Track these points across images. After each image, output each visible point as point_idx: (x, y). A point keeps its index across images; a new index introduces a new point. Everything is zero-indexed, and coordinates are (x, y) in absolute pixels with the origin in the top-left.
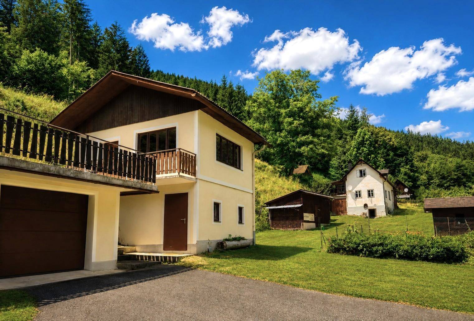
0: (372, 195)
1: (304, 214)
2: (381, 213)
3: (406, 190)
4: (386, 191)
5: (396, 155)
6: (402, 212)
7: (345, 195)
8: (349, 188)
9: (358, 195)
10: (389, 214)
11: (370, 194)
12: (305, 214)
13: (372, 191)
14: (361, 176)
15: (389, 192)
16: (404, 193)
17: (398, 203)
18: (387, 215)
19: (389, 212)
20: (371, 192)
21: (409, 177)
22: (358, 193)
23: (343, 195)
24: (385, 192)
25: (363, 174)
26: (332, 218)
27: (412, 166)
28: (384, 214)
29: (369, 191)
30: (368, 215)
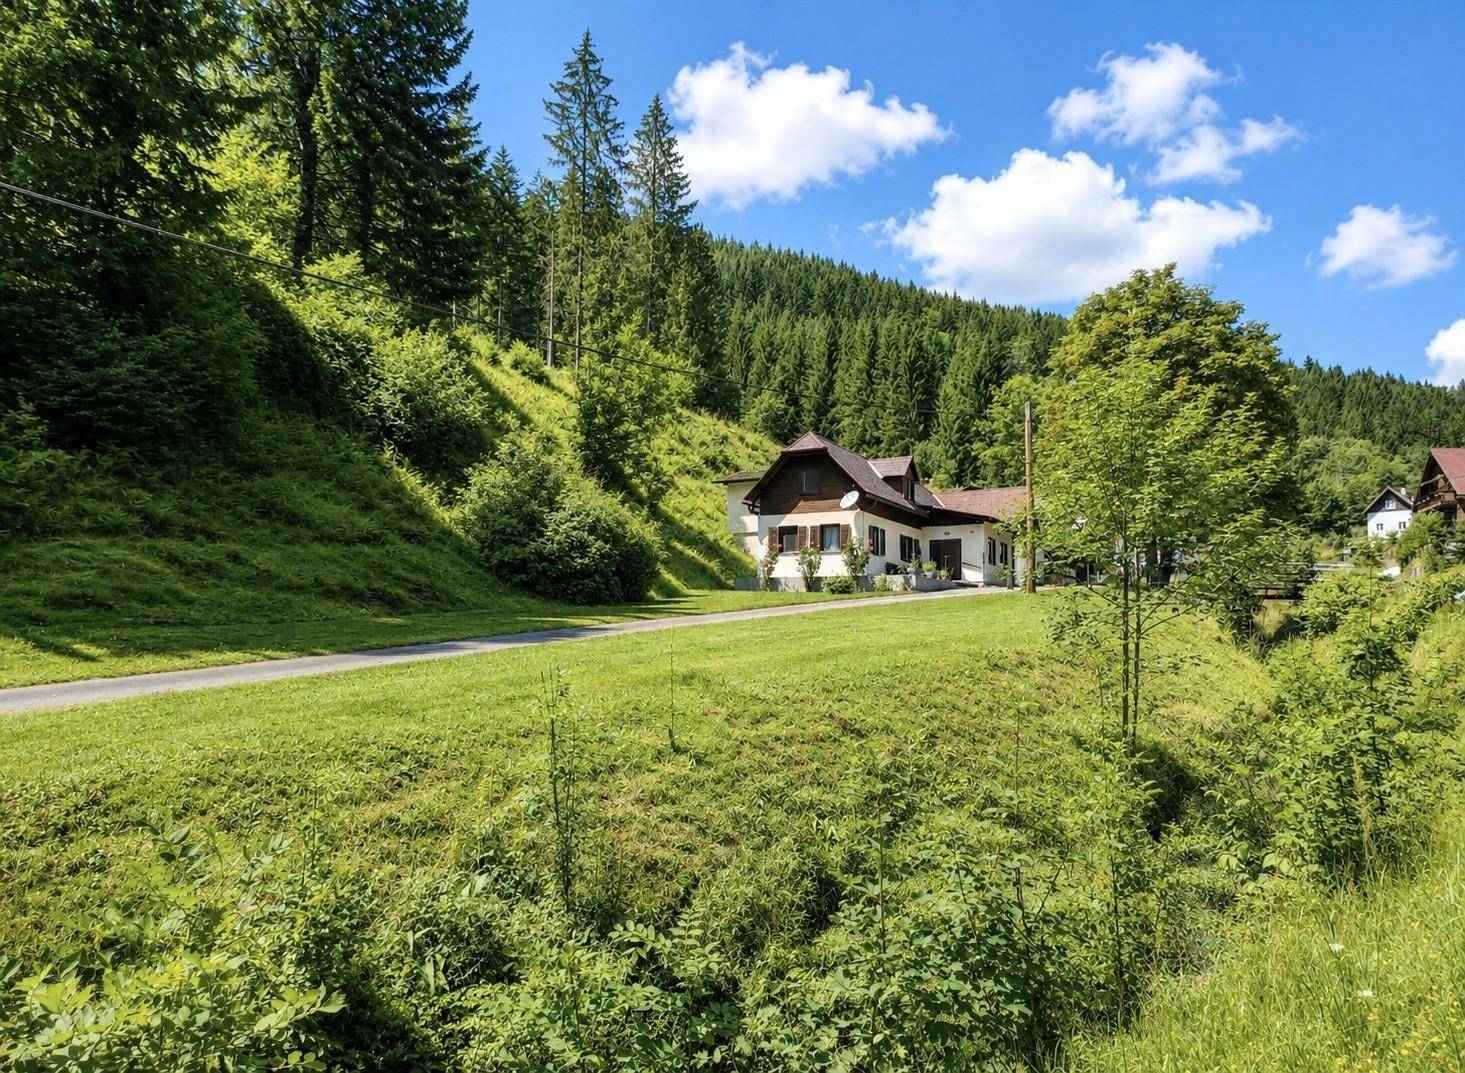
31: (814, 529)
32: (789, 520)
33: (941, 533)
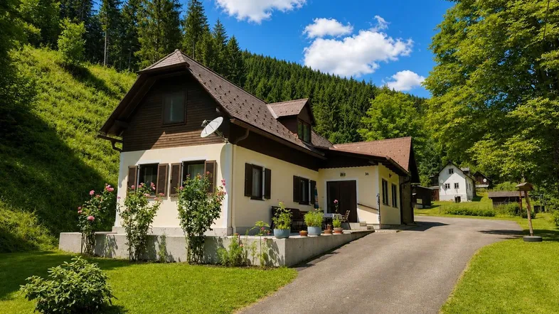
0: (458, 187)
2: (464, 199)
3: (485, 180)
6: (479, 199)
7: (438, 187)
8: (441, 181)
9: (447, 186)
11: (456, 186)
13: (458, 184)
16: (483, 183)
18: (468, 201)
19: (469, 199)
25: (451, 172)
26: (432, 202)
28: (466, 200)
29: (455, 184)
30: (454, 200)
31: (175, 167)
32: (149, 157)
33: (334, 175)
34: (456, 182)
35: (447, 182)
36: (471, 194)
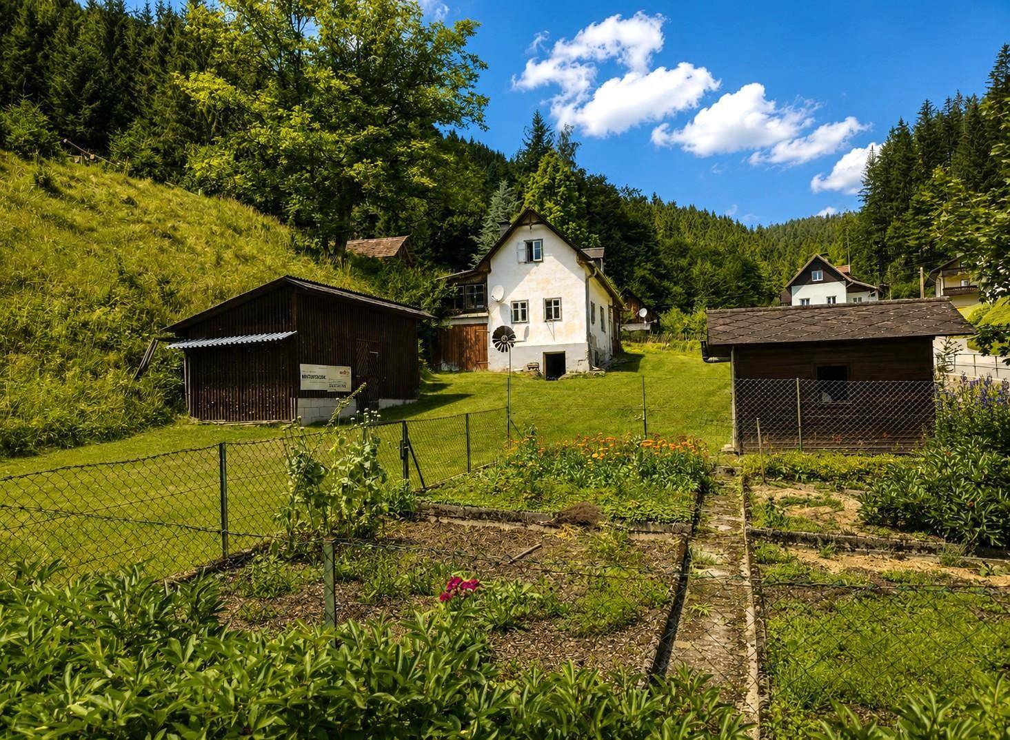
0: (557, 316)
1: (302, 366)
2: (577, 363)
3: (643, 313)
4: (593, 305)
5: (625, 238)
6: (630, 363)
7: (485, 314)
8: (495, 293)
9: (519, 313)
10: (597, 365)
11: (552, 310)
12: (305, 368)
13: (556, 303)
14: (530, 259)
15: (602, 309)
16: (639, 320)
17: (622, 342)
18: (591, 369)
19: (596, 358)
20: (553, 307)
21: (651, 287)
22: (520, 309)
23: (480, 315)
24: (591, 307)
25: (533, 254)
26: (433, 379)
27: (658, 264)
28: (584, 367)
29: (548, 303)
30: (541, 369)
34: (552, 295)
35: (517, 295)
36: (604, 342)
